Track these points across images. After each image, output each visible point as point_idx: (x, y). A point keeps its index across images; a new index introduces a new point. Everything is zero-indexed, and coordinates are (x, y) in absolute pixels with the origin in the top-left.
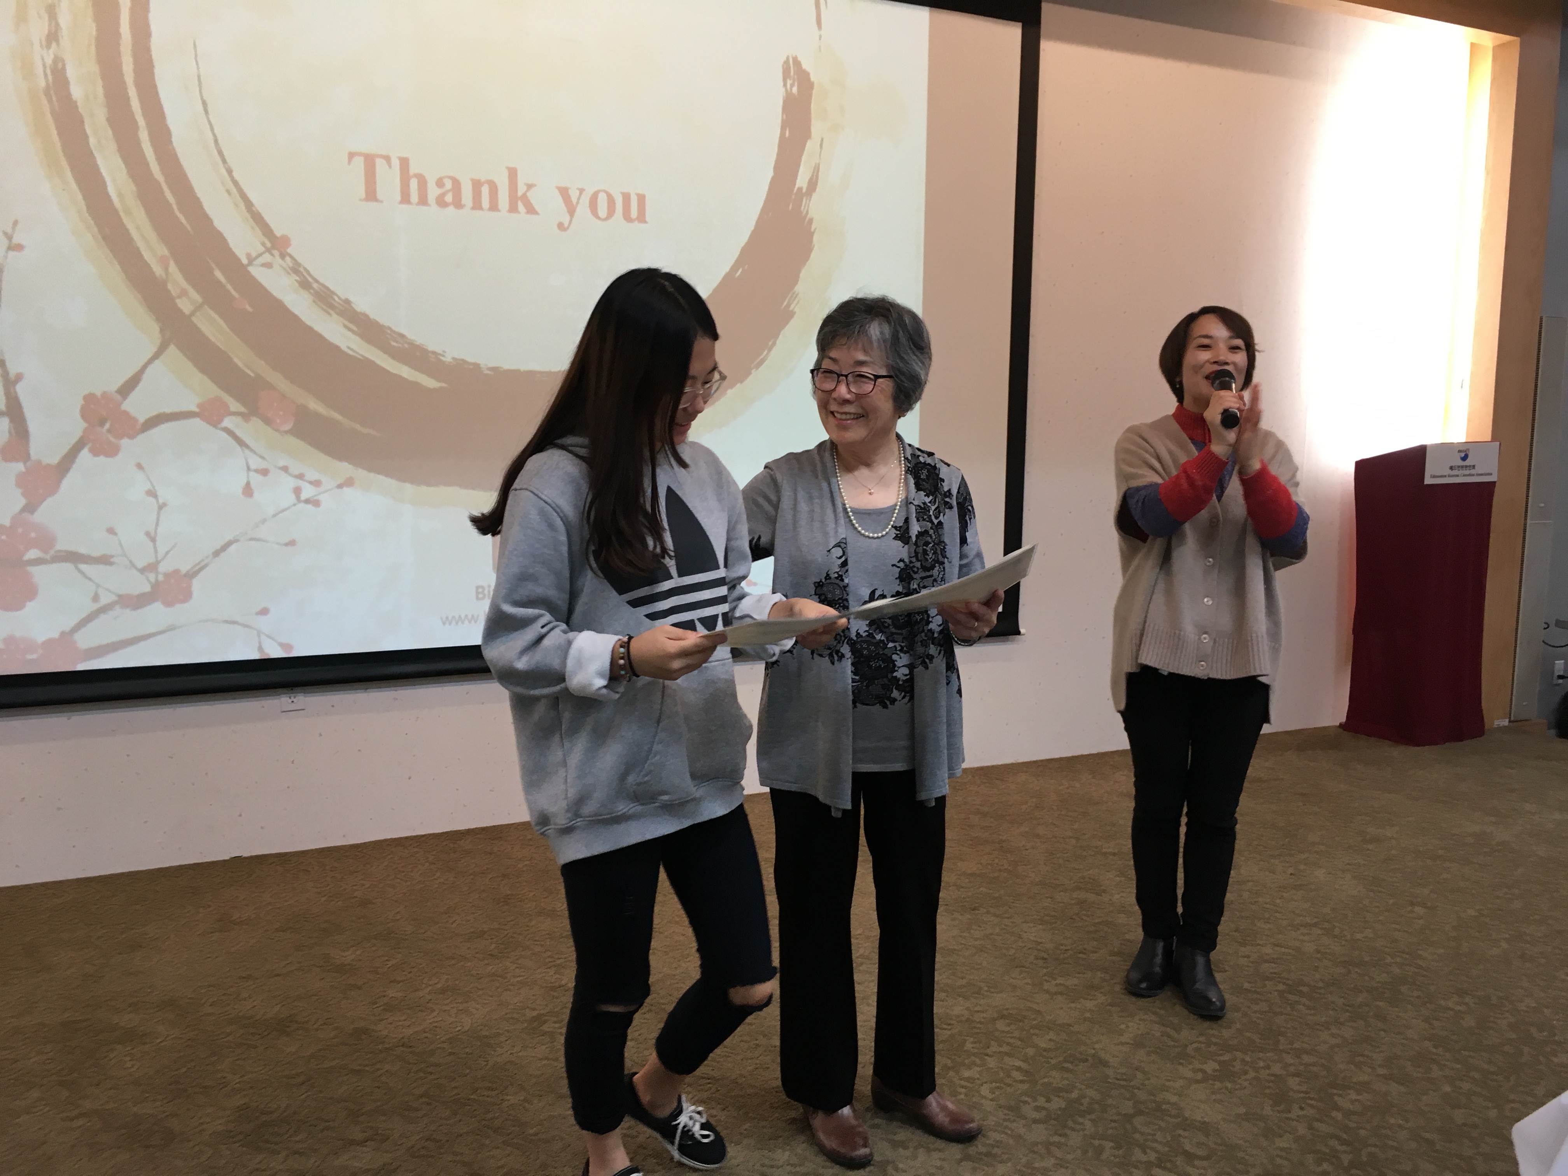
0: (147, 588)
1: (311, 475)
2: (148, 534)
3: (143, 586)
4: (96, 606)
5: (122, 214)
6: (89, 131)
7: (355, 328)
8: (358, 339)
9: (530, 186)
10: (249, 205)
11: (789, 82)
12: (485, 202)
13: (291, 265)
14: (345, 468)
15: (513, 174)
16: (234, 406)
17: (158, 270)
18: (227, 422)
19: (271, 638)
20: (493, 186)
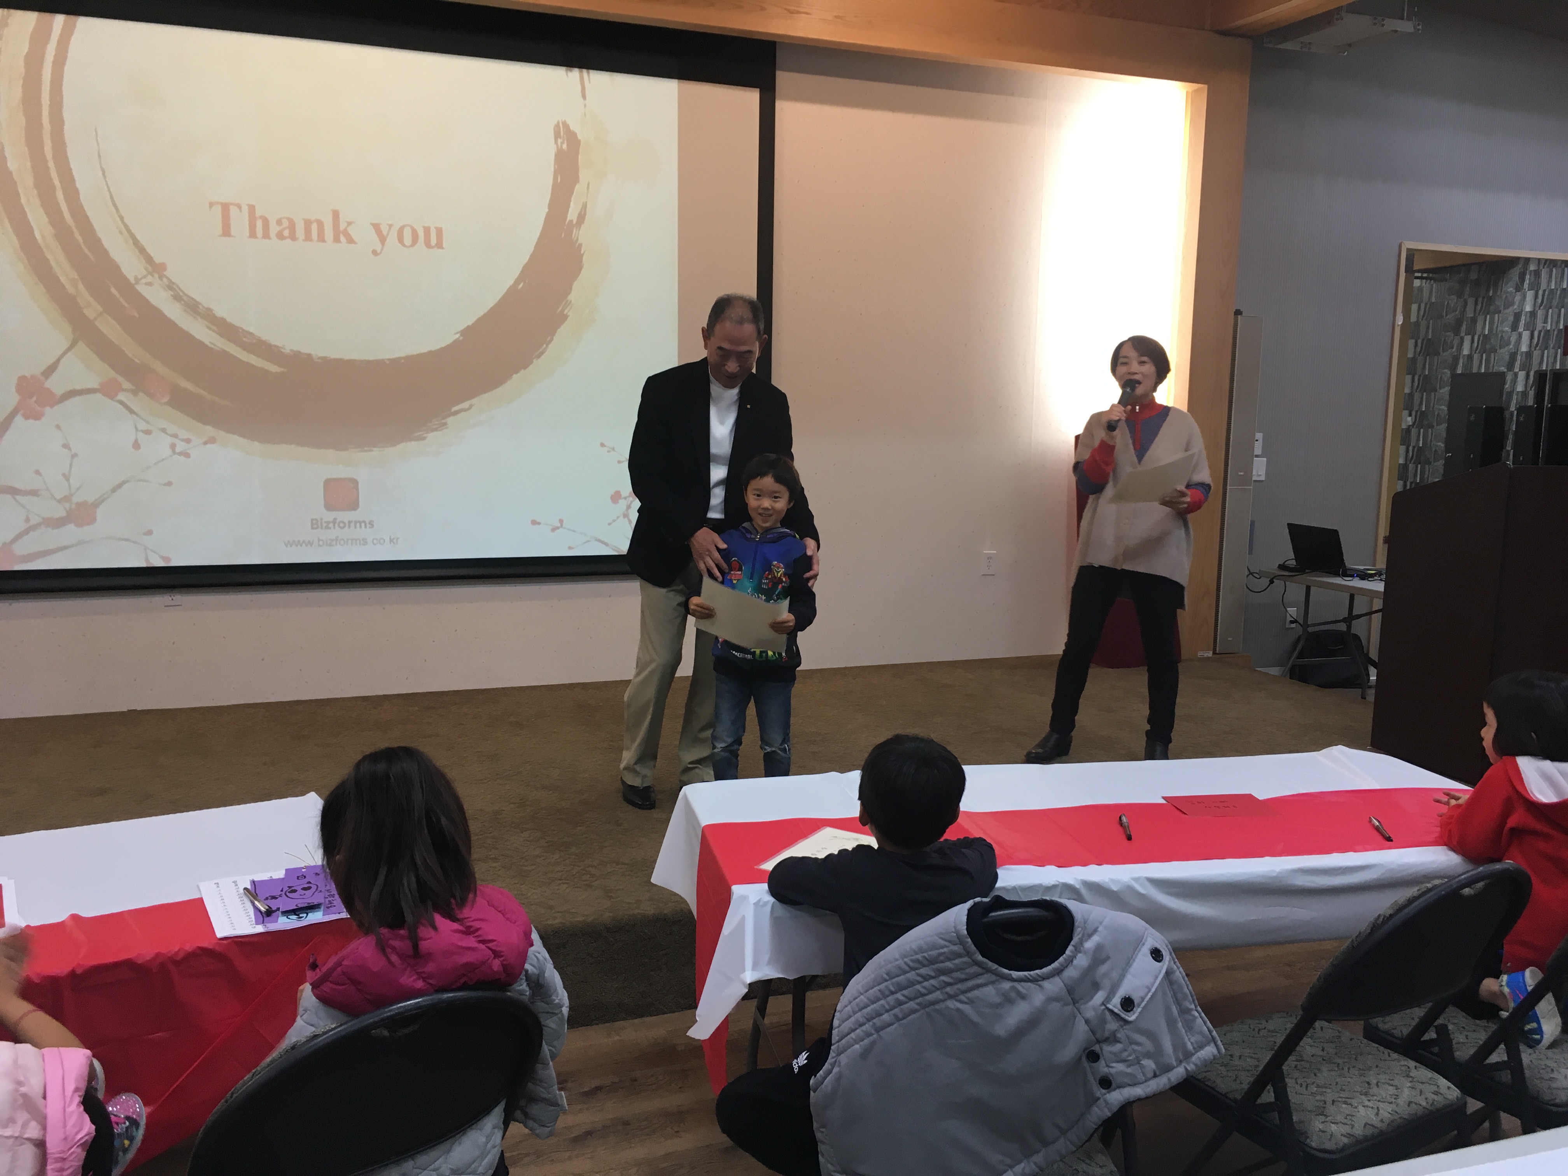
0: (64, 514)
1: (184, 434)
2: (64, 475)
3: (60, 512)
4: (27, 525)
5: (44, 250)
6: (20, 190)
7: (214, 328)
8: (216, 335)
10: (136, 243)
11: (559, 141)
12: (315, 236)
13: (167, 283)
14: (210, 430)
15: (336, 214)
16: (126, 385)
17: (71, 290)
18: (121, 396)
19: (154, 552)
20: (320, 224)
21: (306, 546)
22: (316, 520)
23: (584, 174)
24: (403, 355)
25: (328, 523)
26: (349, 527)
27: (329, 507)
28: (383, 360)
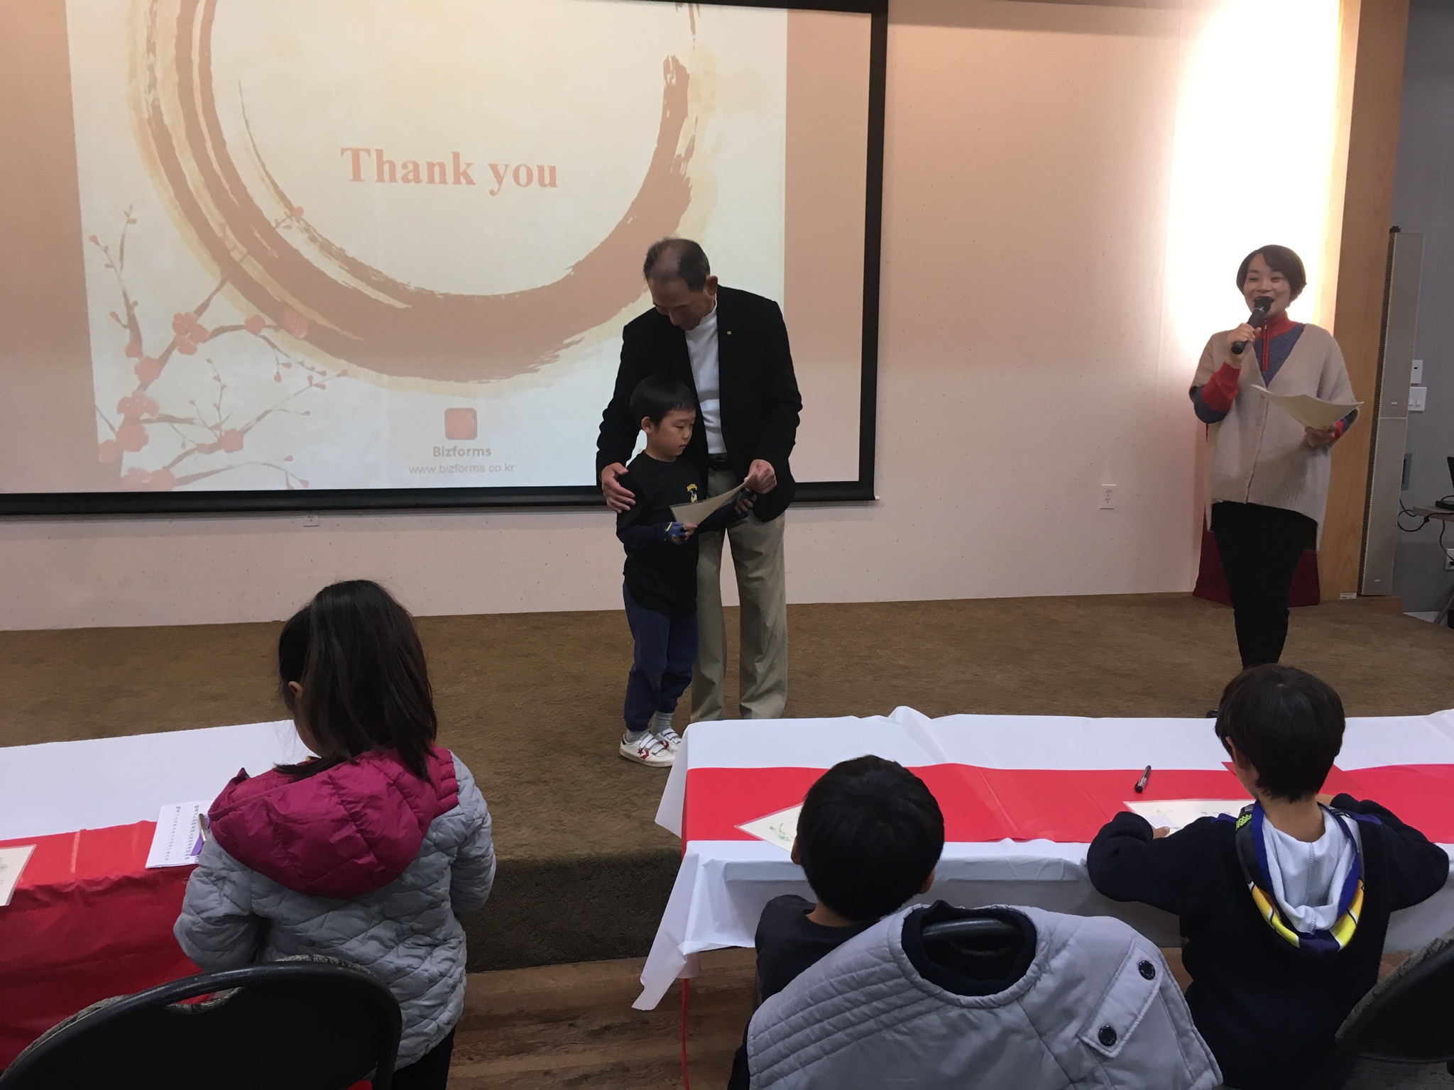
0: (214, 440)
1: (320, 368)
2: (215, 405)
3: (211, 439)
4: (182, 451)
5: (196, 196)
6: (174, 143)
7: (347, 268)
8: (349, 276)
9: (469, 165)
10: (276, 188)
11: (669, 76)
12: (437, 178)
14: (343, 363)
15: (456, 156)
16: (268, 321)
17: (219, 234)
18: (264, 332)
19: (294, 476)
20: (442, 167)
21: (429, 472)
22: (439, 449)
23: (693, 109)
24: (518, 290)
25: (449, 450)
26: (468, 455)
27: (450, 436)
28: (500, 295)
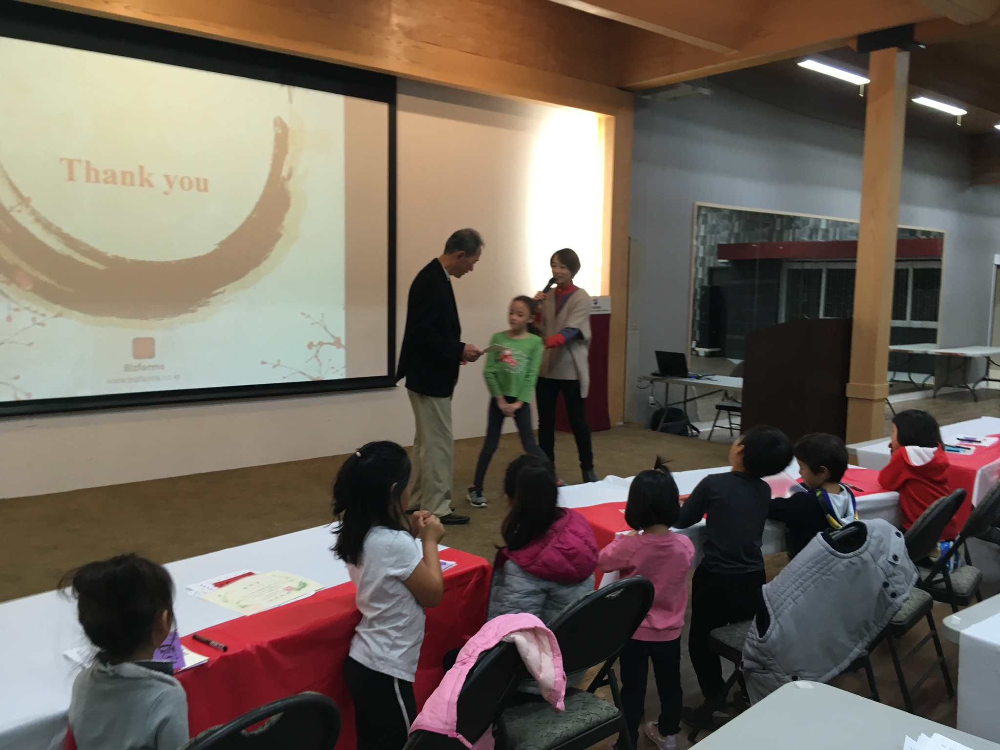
1: (42, 310)
7: (62, 241)
8: (64, 246)
9: (150, 174)
10: (11, 183)
11: (277, 129)
12: (128, 181)
13: (31, 211)
14: (58, 308)
15: (141, 168)
16: (3, 278)
19: (21, 391)
20: (131, 174)
21: (121, 383)
22: (128, 365)
23: (292, 149)
24: (183, 259)
25: (135, 367)
26: (149, 369)
27: (136, 356)
28: (169, 262)
